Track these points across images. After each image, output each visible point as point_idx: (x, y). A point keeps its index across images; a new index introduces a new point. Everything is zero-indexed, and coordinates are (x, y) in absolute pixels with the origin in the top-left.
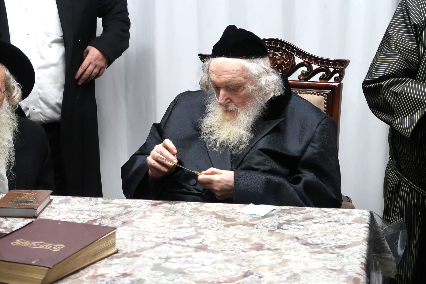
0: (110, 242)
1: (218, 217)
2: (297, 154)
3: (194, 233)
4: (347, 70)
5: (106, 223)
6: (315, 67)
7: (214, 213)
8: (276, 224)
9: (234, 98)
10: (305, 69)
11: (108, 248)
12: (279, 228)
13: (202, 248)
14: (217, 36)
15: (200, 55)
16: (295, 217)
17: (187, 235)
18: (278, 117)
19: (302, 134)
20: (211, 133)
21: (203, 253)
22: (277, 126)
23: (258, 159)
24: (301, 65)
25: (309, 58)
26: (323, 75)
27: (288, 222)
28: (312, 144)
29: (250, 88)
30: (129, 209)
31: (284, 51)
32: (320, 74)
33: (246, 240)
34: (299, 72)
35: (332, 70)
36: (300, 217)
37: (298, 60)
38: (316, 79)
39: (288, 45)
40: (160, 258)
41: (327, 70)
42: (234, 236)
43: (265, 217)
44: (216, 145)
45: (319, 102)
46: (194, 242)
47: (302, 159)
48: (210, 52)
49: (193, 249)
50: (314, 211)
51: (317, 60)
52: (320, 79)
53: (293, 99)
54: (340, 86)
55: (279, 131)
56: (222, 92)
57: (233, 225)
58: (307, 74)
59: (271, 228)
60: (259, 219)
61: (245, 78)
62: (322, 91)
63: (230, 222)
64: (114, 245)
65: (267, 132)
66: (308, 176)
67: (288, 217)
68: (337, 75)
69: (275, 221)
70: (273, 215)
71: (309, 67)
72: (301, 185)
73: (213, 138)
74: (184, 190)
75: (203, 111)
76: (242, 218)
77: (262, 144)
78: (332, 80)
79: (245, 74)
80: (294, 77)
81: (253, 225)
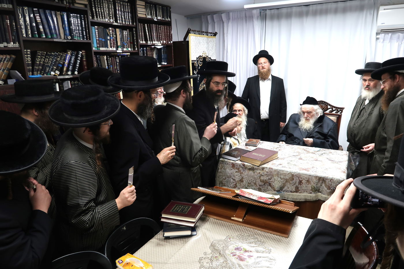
0: (276, 155)
1: (305, 150)
2: (327, 133)
3: (298, 154)
4: (344, 110)
5: (275, 150)
6: (334, 109)
7: (303, 149)
8: (321, 154)
9: (309, 116)
10: (331, 109)
11: (276, 157)
12: (322, 155)
13: (301, 159)
14: (305, 99)
15: (300, 104)
16: (326, 152)
17: (296, 155)
18: (321, 122)
19: (328, 127)
20: (302, 126)
21: (301, 160)
22: (321, 125)
23: (315, 134)
24: (330, 108)
25: (333, 107)
26: (336, 111)
27: (325, 153)
28: (331, 130)
29: (314, 113)
30: (281, 146)
31: (325, 104)
32: (335, 111)
33: (312, 158)
34: (329, 110)
35: (339, 110)
36: (328, 152)
37: (329, 107)
38: (334, 112)
39: (326, 103)
40: (289, 160)
41: (338, 110)
42: (309, 156)
43: (318, 151)
44: (303, 130)
45: (334, 119)
46: (299, 157)
47: (328, 134)
48: (302, 104)
49: (298, 159)
50: (332, 151)
51: (335, 107)
52: (335, 112)
53: (325, 117)
54: (341, 115)
55: (321, 126)
56: (306, 114)
57: (309, 153)
58: (331, 111)
59: (320, 155)
60: (316, 152)
61: (313, 110)
62: (336, 116)
63: (308, 152)
64: (277, 156)
65: (318, 127)
66: (331, 140)
67: (324, 152)
68: (341, 112)
69: (320, 153)
70: (320, 151)
71: (332, 109)
72: (329, 143)
73: (302, 127)
74: (294, 142)
75: (299, 120)
76: (311, 151)
77: (316, 130)
78: (339, 113)
79: (313, 109)
80: (328, 112)
81: (314, 153)
